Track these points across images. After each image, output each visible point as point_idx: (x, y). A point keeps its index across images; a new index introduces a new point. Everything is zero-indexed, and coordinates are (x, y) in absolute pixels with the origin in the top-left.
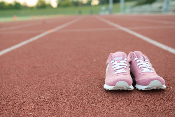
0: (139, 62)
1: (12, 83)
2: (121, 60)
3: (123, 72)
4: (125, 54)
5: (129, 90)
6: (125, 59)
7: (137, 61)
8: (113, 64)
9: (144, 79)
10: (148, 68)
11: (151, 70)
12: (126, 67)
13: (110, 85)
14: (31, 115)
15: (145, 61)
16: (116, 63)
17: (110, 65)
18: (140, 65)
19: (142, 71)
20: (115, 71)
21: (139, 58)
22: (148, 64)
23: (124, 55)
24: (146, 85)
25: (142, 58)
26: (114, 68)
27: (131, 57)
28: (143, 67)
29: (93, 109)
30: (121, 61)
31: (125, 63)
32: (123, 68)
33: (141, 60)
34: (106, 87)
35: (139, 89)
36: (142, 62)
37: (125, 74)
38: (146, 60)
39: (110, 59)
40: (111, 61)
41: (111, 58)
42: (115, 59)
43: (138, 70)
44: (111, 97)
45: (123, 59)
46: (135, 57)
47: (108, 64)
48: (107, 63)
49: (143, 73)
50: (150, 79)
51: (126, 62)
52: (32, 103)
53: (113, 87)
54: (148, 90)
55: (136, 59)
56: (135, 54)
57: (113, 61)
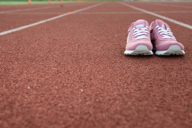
0: (160, 29)
1: (34, 50)
2: (142, 27)
3: (144, 38)
4: (147, 22)
5: (149, 54)
6: (147, 27)
7: (159, 29)
8: (135, 31)
9: (164, 44)
10: (169, 35)
11: (171, 36)
12: (147, 34)
13: (130, 49)
14: (55, 70)
15: (166, 29)
16: (137, 30)
17: (131, 33)
18: (161, 32)
19: (163, 38)
20: (136, 37)
21: (160, 26)
23: (145, 23)
24: (166, 50)
25: (163, 26)
26: (135, 34)
27: (153, 26)
28: (164, 34)
29: (114, 67)
30: (142, 29)
31: (146, 30)
32: (144, 34)
33: (162, 28)
34: (127, 52)
35: (158, 55)
36: (163, 30)
37: (145, 39)
38: (167, 28)
39: (132, 27)
40: (132, 28)
41: (133, 26)
42: (137, 26)
43: (159, 37)
44: (131, 60)
45: (145, 27)
47: (129, 32)
48: (128, 31)
49: (163, 40)
50: (169, 44)
51: (147, 29)
52: (55, 63)
53: (133, 51)
54: (167, 55)
55: (158, 26)
56: (156, 22)
57: (134, 28)
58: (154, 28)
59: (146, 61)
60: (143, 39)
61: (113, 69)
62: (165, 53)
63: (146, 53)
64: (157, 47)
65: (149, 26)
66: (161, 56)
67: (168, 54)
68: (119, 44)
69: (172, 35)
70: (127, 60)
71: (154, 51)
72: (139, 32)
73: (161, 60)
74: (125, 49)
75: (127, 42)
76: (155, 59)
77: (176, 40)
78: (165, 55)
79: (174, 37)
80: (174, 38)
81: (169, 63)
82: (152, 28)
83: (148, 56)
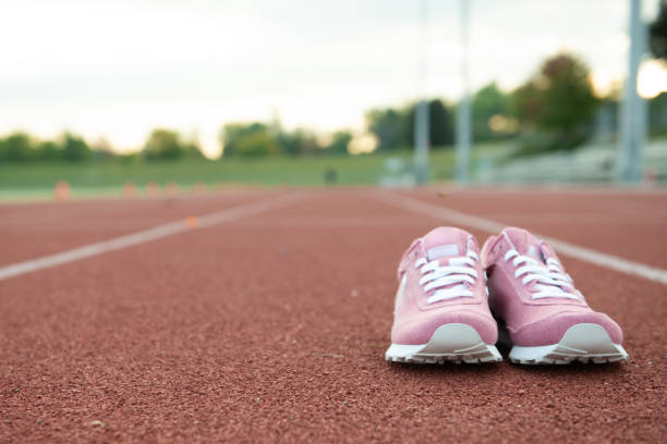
0: (522, 264)
2: (452, 256)
3: (462, 297)
4: (470, 236)
6: (471, 253)
7: (516, 261)
8: (424, 270)
10: (559, 286)
11: (567, 291)
12: (471, 280)
14: (95, 426)
15: (545, 262)
16: (434, 265)
17: (410, 277)
18: (526, 274)
19: (535, 296)
20: (431, 292)
21: (523, 251)
22: (555, 272)
23: (465, 241)
24: (551, 343)
25: (532, 250)
26: (427, 283)
27: (492, 250)
28: (538, 282)
29: (344, 413)
30: (451, 261)
31: (469, 265)
32: (462, 283)
33: (530, 256)
36: (533, 264)
37: (467, 301)
38: (549, 260)
39: (413, 253)
40: (414, 261)
41: (417, 250)
42: (431, 254)
43: (519, 293)
44: (413, 385)
45: (463, 253)
46: (509, 248)
47: (403, 273)
48: (400, 270)
49: (537, 303)
50: (564, 318)
51: (471, 262)
52: (103, 397)
53: (423, 347)
54: (558, 362)
55: (512, 252)
56: (506, 237)
57: (423, 260)
58: (496, 260)
59: (474, 387)
60: (461, 301)
61: (341, 423)
62: (548, 356)
63: (474, 356)
64: (513, 330)
65: (478, 252)
66: (533, 368)
67: (562, 358)
68: (367, 324)
69: (569, 286)
70: (398, 382)
71: (504, 346)
72: (440, 276)
73: (534, 382)
74: (387, 342)
75: (396, 313)
76: (510, 381)
77: (585, 304)
78: (550, 361)
79: (578, 292)
80: (577, 295)
81: (570, 397)
82: (492, 257)
83: (483, 368)
